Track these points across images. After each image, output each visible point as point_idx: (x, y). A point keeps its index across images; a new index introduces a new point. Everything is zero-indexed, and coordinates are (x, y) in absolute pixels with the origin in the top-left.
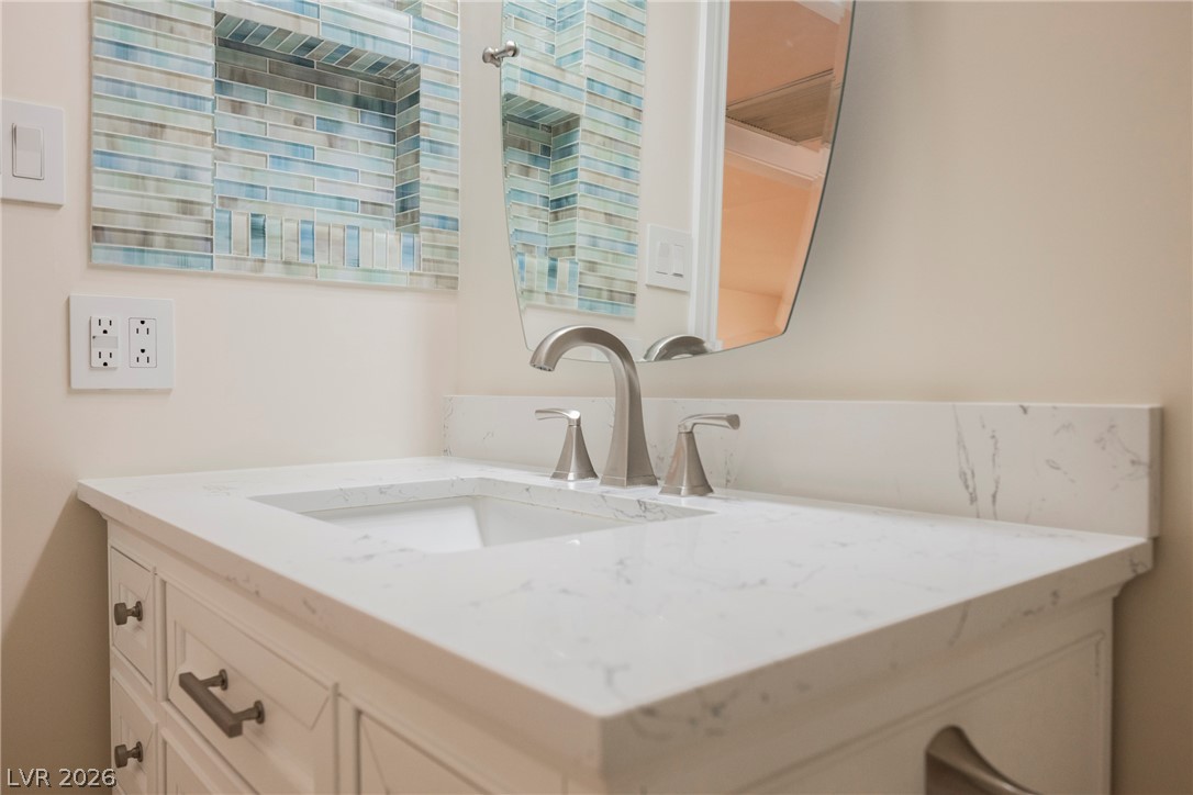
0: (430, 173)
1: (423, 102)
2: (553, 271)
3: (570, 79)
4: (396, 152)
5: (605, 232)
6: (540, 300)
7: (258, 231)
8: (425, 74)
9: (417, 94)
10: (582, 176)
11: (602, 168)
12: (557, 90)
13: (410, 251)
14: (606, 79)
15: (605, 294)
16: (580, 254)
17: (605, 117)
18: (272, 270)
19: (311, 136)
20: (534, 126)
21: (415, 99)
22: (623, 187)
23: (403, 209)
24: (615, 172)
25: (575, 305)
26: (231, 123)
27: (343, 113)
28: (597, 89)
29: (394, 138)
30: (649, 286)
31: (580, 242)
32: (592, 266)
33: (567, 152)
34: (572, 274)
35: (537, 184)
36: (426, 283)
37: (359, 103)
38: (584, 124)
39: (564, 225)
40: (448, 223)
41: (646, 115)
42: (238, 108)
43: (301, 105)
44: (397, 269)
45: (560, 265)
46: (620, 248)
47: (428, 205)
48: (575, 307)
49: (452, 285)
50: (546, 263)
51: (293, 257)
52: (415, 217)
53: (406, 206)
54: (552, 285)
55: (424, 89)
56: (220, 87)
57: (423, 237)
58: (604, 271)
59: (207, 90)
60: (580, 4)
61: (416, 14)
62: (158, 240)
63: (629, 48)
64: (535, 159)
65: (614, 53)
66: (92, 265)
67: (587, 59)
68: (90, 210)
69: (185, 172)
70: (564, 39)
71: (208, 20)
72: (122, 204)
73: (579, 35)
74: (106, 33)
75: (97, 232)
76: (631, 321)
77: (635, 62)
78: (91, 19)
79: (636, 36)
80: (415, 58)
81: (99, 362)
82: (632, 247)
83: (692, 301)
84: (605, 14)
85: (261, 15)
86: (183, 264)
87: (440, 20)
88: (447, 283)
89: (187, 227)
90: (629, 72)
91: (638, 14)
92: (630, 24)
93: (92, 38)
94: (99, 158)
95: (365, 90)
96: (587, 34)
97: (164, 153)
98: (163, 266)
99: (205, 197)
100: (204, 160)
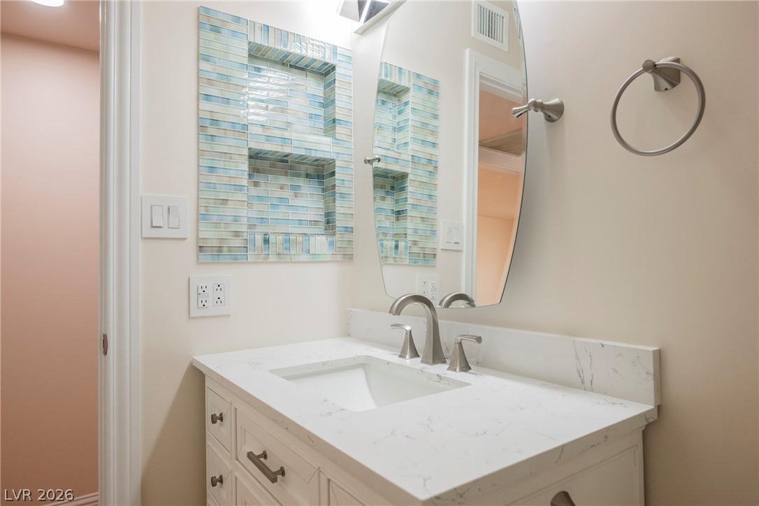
0: (340, 207)
1: (337, 176)
2: (397, 247)
3: (403, 157)
4: (324, 197)
5: (421, 226)
6: (391, 261)
7: (266, 241)
8: (337, 163)
9: (334, 172)
10: (410, 201)
11: (419, 196)
12: (398, 162)
13: (331, 244)
14: (420, 155)
15: (421, 255)
16: (410, 238)
17: (420, 172)
18: (272, 258)
19: (287, 193)
20: (387, 177)
21: (333, 174)
22: (429, 204)
23: (328, 222)
24: (425, 198)
25: (407, 262)
26: (254, 191)
27: (301, 182)
28: (416, 160)
29: (323, 190)
30: (442, 250)
31: (409, 232)
32: (415, 243)
33: (403, 189)
34: (406, 247)
35: (389, 204)
36: (339, 258)
37: (307, 176)
38: (410, 177)
39: (401, 223)
40: (349, 230)
41: (439, 170)
42: (256, 184)
43: (283, 180)
44: (326, 252)
45: (400, 243)
46: (428, 233)
47: (340, 222)
48: (408, 263)
49: (350, 257)
50: (394, 243)
51: (281, 251)
52: (334, 228)
53: (329, 220)
54: (396, 253)
55: (337, 170)
56: (250, 176)
57: (338, 237)
58: (421, 245)
59: (245, 182)
60: (407, 120)
61: (334, 137)
62: (225, 249)
63: (430, 139)
64: (387, 193)
65: (423, 142)
66: (198, 263)
67: (410, 147)
68: (198, 239)
69: (236, 219)
70: (398, 136)
71: (246, 152)
72: (210, 234)
73: (408, 135)
74: (205, 163)
75: (201, 248)
76: (435, 266)
77: (434, 145)
78: (198, 158)
79: (434, 133)
80: (333, 156)
81: (201, 305)
82: (434, 232)
83: (464, 256)
84: (419, 125)
85: (267, 147)
86: (236, 259)
87: (344, 138)
88: (348, 257)
89: (237, 242)
90: (430, 150)
91: (434, 122)
92: (431, 128)
93: (199, 166)
94: (201, 217)
95: (311, 170)
96: (410, 135)
97: (228, 211)
98: (227, 261)
99: (244, 229)
100: (244, 212)
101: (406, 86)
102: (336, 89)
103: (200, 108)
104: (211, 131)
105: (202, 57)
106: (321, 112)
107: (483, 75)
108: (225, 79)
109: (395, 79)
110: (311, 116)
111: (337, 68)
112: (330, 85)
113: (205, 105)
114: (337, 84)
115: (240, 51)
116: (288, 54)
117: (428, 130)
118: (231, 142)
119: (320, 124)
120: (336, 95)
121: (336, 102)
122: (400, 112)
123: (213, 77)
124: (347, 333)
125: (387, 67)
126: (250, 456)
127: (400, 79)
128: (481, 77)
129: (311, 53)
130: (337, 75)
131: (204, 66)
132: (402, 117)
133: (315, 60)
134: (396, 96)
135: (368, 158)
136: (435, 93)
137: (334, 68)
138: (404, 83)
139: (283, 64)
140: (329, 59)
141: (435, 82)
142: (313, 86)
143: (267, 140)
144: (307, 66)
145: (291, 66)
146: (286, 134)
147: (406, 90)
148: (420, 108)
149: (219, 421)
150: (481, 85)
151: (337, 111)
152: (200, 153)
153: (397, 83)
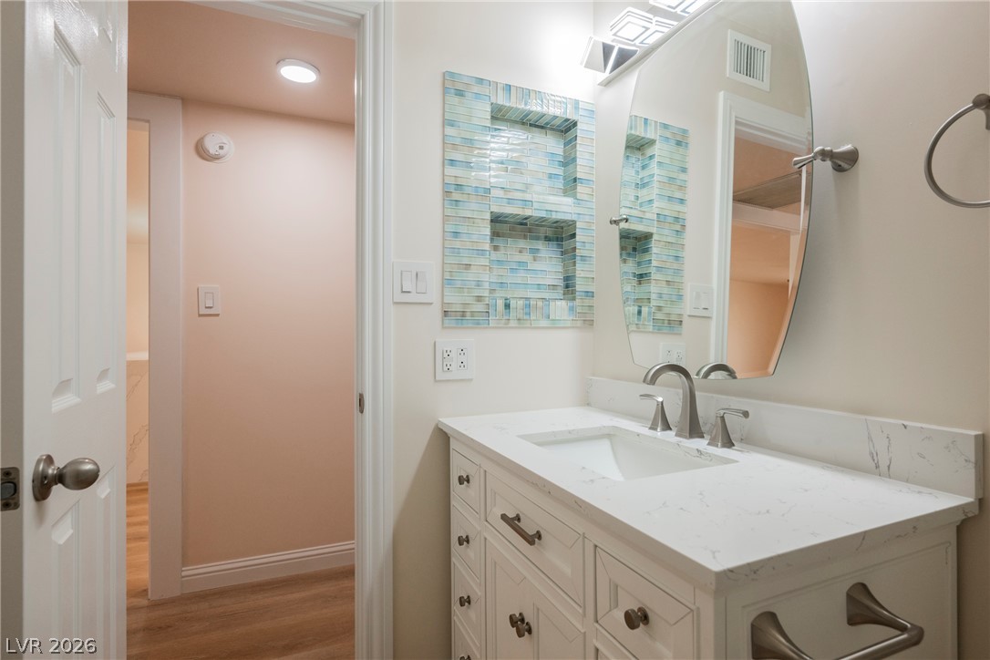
0: (581, 271)
1: (578, 238)
2: (639, 313)
3: (648, 216)
4: (563, 260)
5: (665, 290)
6: (634, 328)
7: (507, 306)
8: (578, 225)
9: (575, 234)
10: (654, 263)
11: (664, 258)
12: (641, 222)
13: (572, 309)
14: (667, 213)
15: (666, 322)
16: (653, 303)
17: (666, 232)
18: (513, 323)
19: (526, 257)
20: (629, 238)
21: (574, 236)
22: (675, 266)
23: (567, 286)
24: (671, 259)
25: (651, 329)
26: (495, 256)
27: (540, 245)
28: (662, 218)
29: (562, 253)
30: (689, 316)
31: (653, 296)
32: (659, 308)
33: (646, 250)
34: (649, 313)
35: (631, 266)
36: (579, 323)
37: (547, 239)
38: (655, 237)
39: (644, 287)
40: (590, 294)
41: (688, 228)
42: (496, 248)
43: (522, 243)
44: (565, 318)
45: (643, 309)
46: (674, 298)
47: (580, 286)
48: (651, 330)
49: (591, 323)
50: (636, 309)
51: (521, 316)
52: (573, 292)
53: (568, 285)
54: (639, 320)
55: (578, 232)
56: (492, 240)
57: (578, 302)
58: (666, 310)
59: (487, 247)
60: (653, 176)
61: (575, 197)
62: (468, 314)
63: (678, 195)
64: (629, 255)
65: (670, 198)
66: (443, 328)
67: (656, 204)
68: (443, 303)
69: (479, 283)
70: (643, 193)
71: (488, 216)
72: (455, 300)
73: (653, 192)
74: (449, 228)
75: (446, 313)
76: (680, 334)
77: (682, 201)
78: (444, 224)
79: (682, 188)
80: (574, 217)
81: (446, 369)
82: (680, 297)
83: (713, 323)
84: (665, 180)
85: (509, 210)
86: (478, 324)
87: (586, 198)
88: (589, 323)
89: (480, 307)
90: (678, 207)
91: (682, 176)
92: (679, 183)
93: (444, 231)
94: (447, 282)
95: (550, 233)
96: (656, 191)
97: (471, 276)
98: (470, 325)
99: (486, 294)
100: (485, 277)
101: (653, 138)
102: (578, 146)
103: (446, 173)
104: (456, 196)
105: (447, 123)
106: (560, 171)
107: (740, 120)
108: (469, 143)
109: (640, 132)
110: (550, 176)
111: (578, 124)
112: (571, 143)
113: (450, 171)
114: (579, 141)
115: (483, 112)
116: (530, 112)
117: (676, 187)
118: (474, 206)
119: (560, 184)
120: (578, 153)
121: (578, 160)
122: (644, 167)
123: (458, 141)
124: (587, 402)
125: (634, 118)
126: (504, 517)
127: (646, 131)
128: (737, 123)
129: (554, 111)
130: (578, 131)
131: (450, 131)
132: (645, 173)
133: (555, 117)
134: (639, 149)
135: (614, 219)
136: (684, 144)
137: (575, 124)
138: (650, 135)
139: (523, 124)
140: (571, 115)
141: (685, 131)
142: (553, 144)
143: (509, 203)
144: (547, 124)
145: (531, 125)
146: (528, 197)
147: (652, 142)
148: (667, 161)
149: (465, 483)
150: (736, 130)
151: (578, 169)
152: (445, 218)
153: (643, 135)
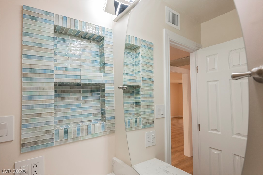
0: (108, 107)
1: (106, 92)
2: (136, 121)
3: (138, 79)
4: (100, 101)
5: (147, 110)
6: (134, 129)
7: (66, 132)
8: (106, 85)
10: (142, 99)
11: (146, 96)
12: (135, 82)
13: (103, 126)
14: (146, 77)
15: (147, 123)
16: (142, 116)
17: (146, 85)
18: (69, 141)
19: (81, 101)
21: (104, 90)
22: (150, 99)
23: (102, 114)
24: (148, 96)
25: (141, 128)
26: (61, 103)
27: (88, 95)
28: (144, 79)
29: (100, 97)
30: (156, 119)
31: (142, 113)
32: (144, 118)
33: (138, 93)
34: (140, 121)
35: (132, 99)
36: (107, 133)
37: (92, 91)
38: (142, 88)
39: (138, 108)
40: (112, 118)
41: (154, 83)
43: (78, 95)
44: (100, 132)
45: (137, 120)
46: (150, 112)
47: (107, 115)
49: (113, 132)
50: (135, 120)
51: (75, 136)
52: (105, 117)
54: (136, 125)
55: (106, 89)
56: (56, 95)
57: (107, 123)
58: (147, 118)
59: (52, 102)
60: (139, 61)
61: (104, 73)
62: (39, 142)
63: (150, 69)
64: (131, 94)
65: (147, 71)
66: (21, 153)
67: (141, 73)
68: (21, 139)
69: (47, 123)
70: (136, 68)
71: (53, 85)
72: (29, 136)
73: (140, 68)
74: (25, 94)
75: (23, 145)
76: (153, 127)
77: (152, 72)
78: (22, 91)
79: (151, 66)
80: (104, 82)
82: (153, 112)
83: (166, 119)
84: (145, 63)
85: (66, 81)
86: (47, 146)
87: (109, 72)
88: (112, 132)
89: (48, 136)
90: (150, 74)
91: (151, 61)
92: (150, 64)
93: (22, 96)
94: (22, 126)
95: (93, 88)
96: (141, 68)
97: (42, 120)
98: (41, 148)
99: (52, 128)
100: (51, 119)
101: (139, 45)
102: (105, 48)
103: (23, 63)
104: (30, 75)
105: (24, 34)
106: (98, 59)
107: (171, 40)
108: (40, 45)
109: (133, 43)
110: (93, 62)
111: (105, 38)
112: (102, 46)
113: (26, 61)
114: (105, 46)
115: (49, 30)
116: (79, 32)
117: (149, 65)
118: (43, 80)
119: (98, 65)
120: (105, 51)
121: (105, 55)
122: (136, 57)
123: (32, 44)
125: (130, 37)
127: (136, 42)
128: (170, 41)
129: (91, 31)
130: (105, 41)
131: (25, 38)
132: (136, 60)
133: (93, 35)
134: (134, 50)
136: (151, 48)
137: (103, 38)
138: (138, 44)
139: (78, 37)
140: (100, 33)
141: (152, 43)
142: (94, 47)
143: (66, 77)
144: (90, 37)
145: (82, 38)
146: (78, 74)
147: (139, 47)
148: (145, 55)
150: (170, 43)
151: (105, 59)
152: (23, 89)
153: (135, 44)
